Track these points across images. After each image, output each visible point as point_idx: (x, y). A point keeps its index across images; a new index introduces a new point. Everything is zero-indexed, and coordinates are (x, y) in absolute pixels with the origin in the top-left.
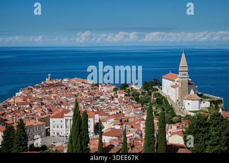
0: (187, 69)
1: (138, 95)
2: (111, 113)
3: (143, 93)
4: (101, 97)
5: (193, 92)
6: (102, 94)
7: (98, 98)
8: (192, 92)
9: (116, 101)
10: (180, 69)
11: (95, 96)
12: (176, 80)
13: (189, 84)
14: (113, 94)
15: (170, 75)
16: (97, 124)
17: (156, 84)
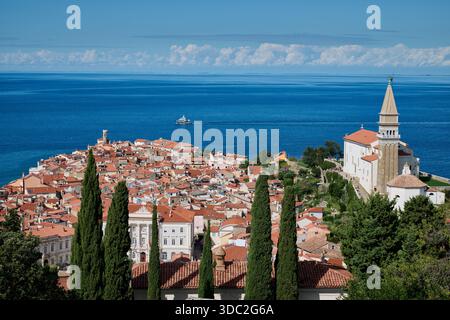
0: (396, 120)
1: (292, 176)
2: (230, 214)
3: (303, 173)
4: (213, 181)
5: (409, 172)
6: (213, 174)
7: (206, 181)
8: (406, 171)
9: (244, 188)
10: (382, 120)
11: (200, 178)
12: (373, 144)
13: (401, 153)
14: (238, 174)
15: (363, 133)
16: (201, 236)
17: (332, 154)
